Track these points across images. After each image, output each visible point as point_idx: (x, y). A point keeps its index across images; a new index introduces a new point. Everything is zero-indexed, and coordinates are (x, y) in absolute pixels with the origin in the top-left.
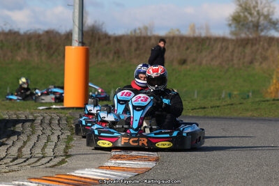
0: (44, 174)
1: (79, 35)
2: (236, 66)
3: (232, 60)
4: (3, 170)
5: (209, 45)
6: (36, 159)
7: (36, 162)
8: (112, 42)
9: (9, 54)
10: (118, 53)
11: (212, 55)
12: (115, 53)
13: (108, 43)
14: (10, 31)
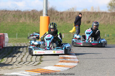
0: (32, 68)
1: (46, 11)
2: (111, 24)
3: (109, 21)
4: (15, 67)
5: (99, 15)
6: (28, 63)
7: (28, 64)
8: (59, 14)
9: (17, 20)
10: (62, 19)
11: (101, 19)
12: (61, 19)
13: (58, 15)
14: (17, 10)
